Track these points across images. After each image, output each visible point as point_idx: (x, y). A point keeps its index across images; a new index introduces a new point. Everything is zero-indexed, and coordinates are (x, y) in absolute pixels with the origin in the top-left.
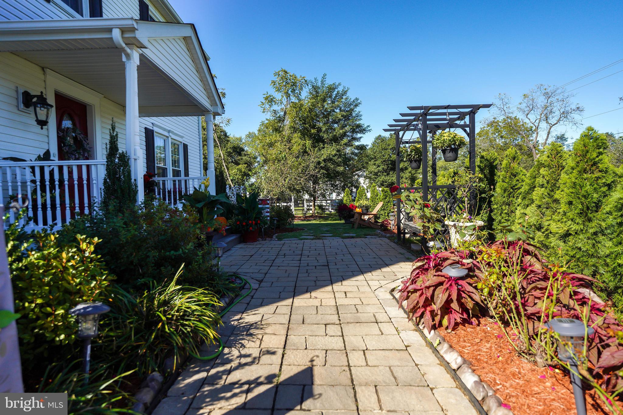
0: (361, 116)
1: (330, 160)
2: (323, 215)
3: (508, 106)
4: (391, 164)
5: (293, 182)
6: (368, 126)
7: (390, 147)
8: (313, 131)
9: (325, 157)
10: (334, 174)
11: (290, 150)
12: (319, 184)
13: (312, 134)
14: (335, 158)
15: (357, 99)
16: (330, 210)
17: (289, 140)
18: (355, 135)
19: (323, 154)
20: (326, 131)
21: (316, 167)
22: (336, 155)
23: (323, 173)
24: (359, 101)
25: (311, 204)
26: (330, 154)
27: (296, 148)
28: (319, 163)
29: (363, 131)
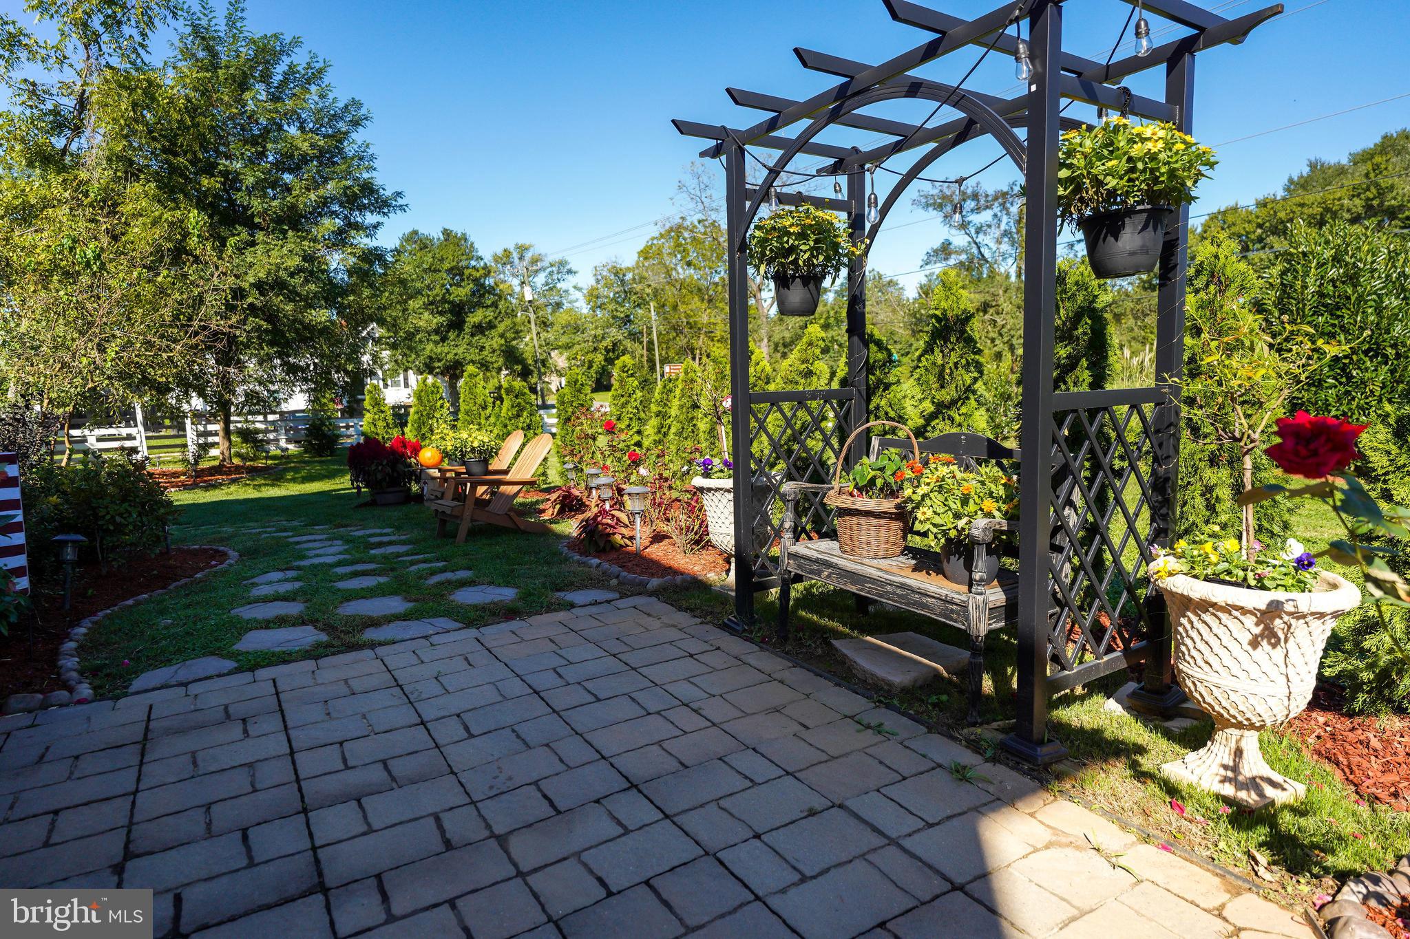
0: (373, 158)
1: (279, 285)
2: (260, 463)
3: (708, 193)
4: (451, 311)
5: (141, 355)
6: (399, 194)
7: (447, 265)
8: (205, 182)
9: (262, 275)
10: (297, 331)
11: (115, 238)
12: (241, 366)
13: (206, 195)
14: (297, 281)
15: (356, 104)
16: (283, 443)
17: (109, 203)
18: (357, 217)
19: (251, 265)
20: (260, 187)
21: (231, 308)
22: (299, 270)
23: (258, 329)
24: (363, 111)
25: (211, 427)
26: (278, 266)
27: (144, 237)
28: (239, 293)
29: (383, 205)
